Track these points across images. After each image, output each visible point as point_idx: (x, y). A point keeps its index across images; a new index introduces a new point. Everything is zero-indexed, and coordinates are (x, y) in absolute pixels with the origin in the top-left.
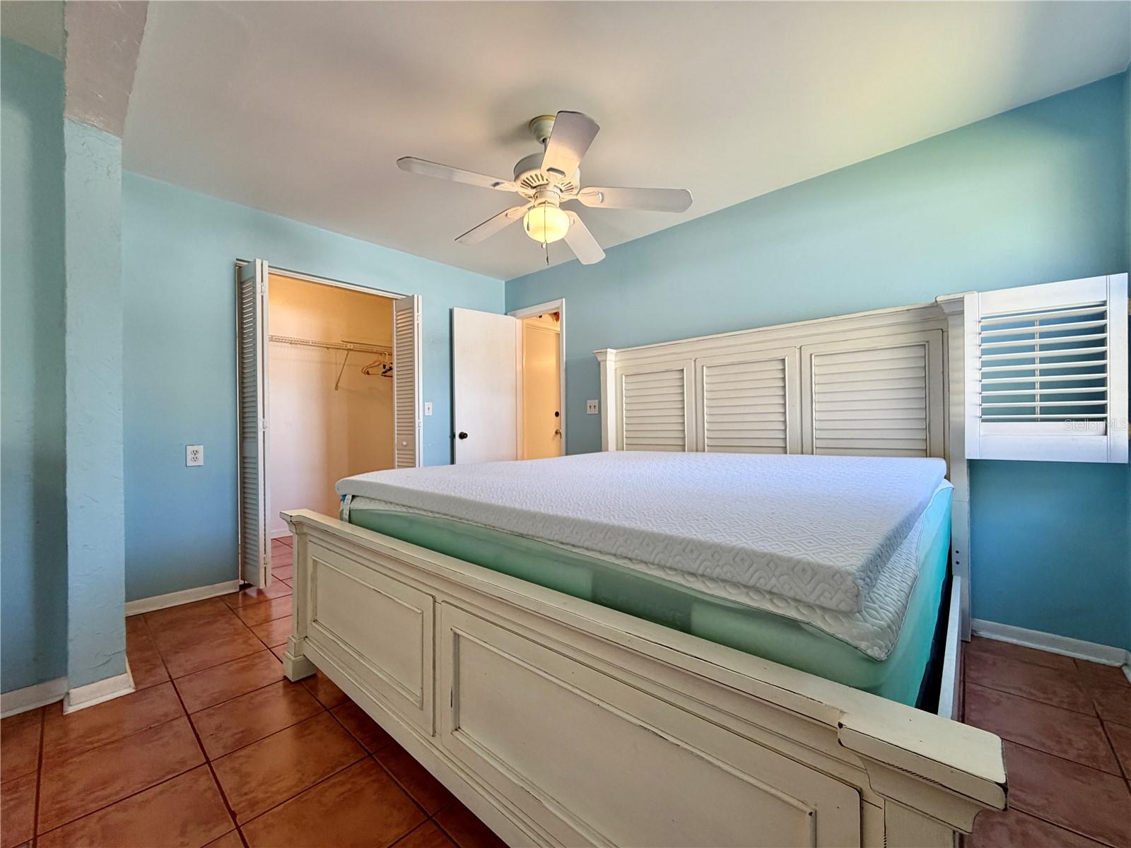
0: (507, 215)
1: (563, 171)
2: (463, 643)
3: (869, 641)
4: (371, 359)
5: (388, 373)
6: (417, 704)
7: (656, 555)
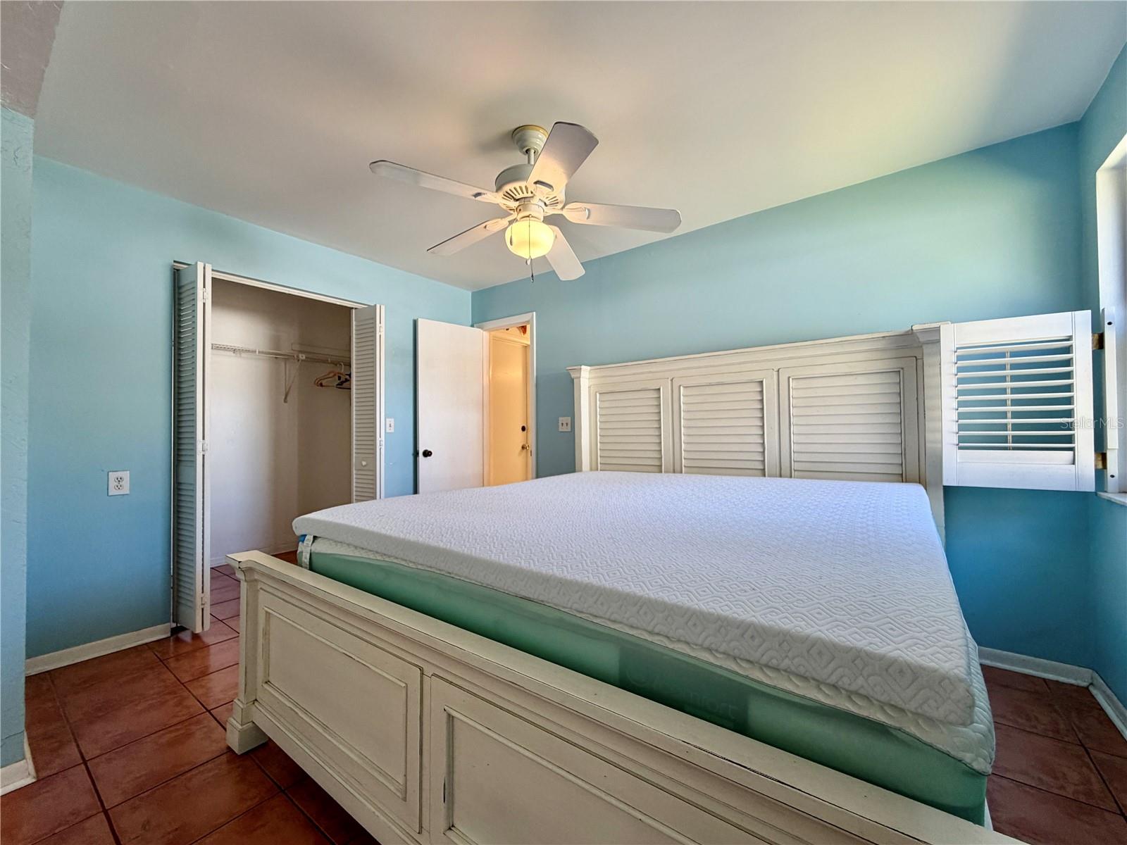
0: (485, 227)
1: (551, 184)
2: (457, 724)
3: (972, 753)
4: (323, 370)
5: (345, 385)
6: (399, 794)
7: (707, 637)
